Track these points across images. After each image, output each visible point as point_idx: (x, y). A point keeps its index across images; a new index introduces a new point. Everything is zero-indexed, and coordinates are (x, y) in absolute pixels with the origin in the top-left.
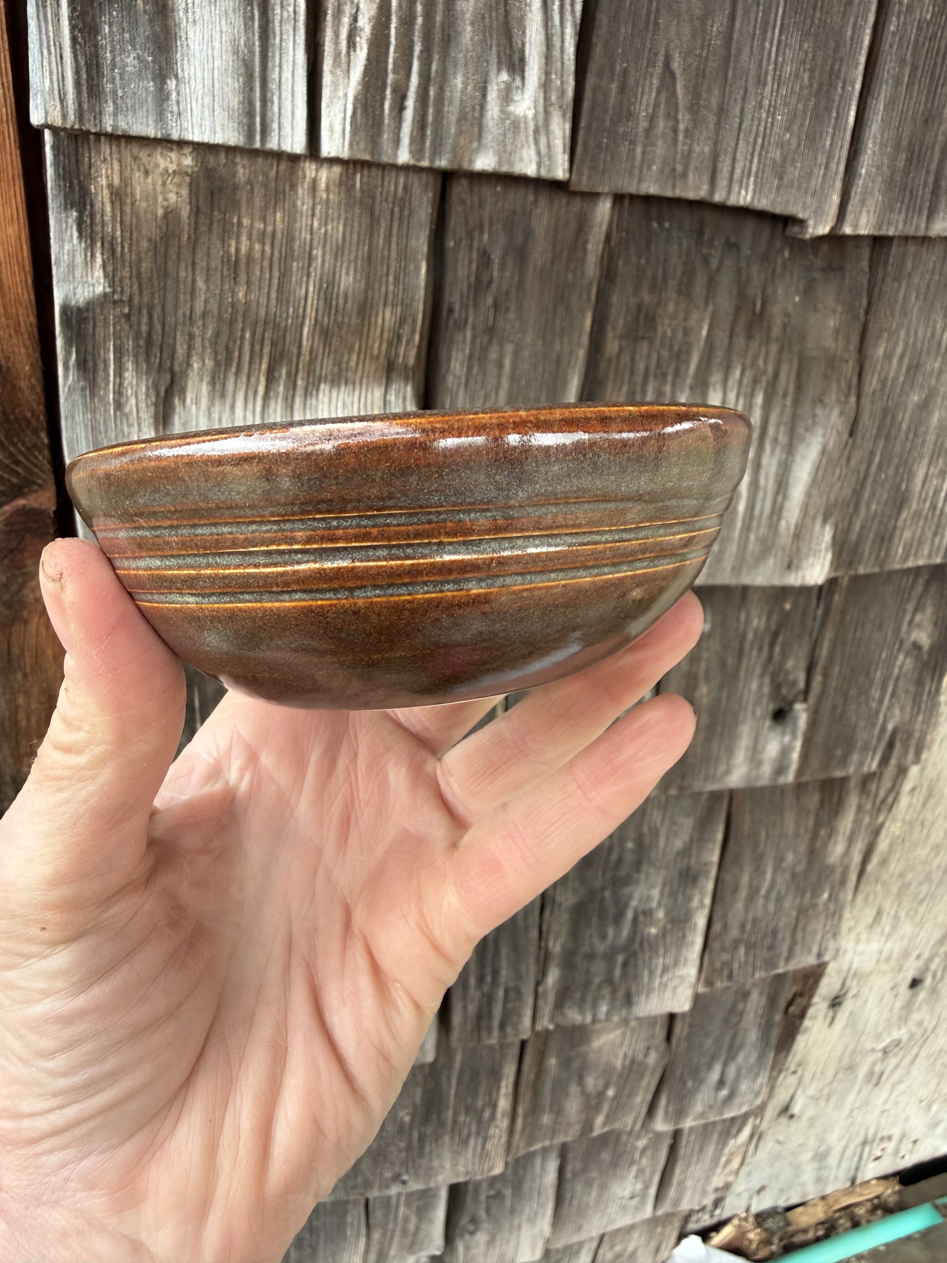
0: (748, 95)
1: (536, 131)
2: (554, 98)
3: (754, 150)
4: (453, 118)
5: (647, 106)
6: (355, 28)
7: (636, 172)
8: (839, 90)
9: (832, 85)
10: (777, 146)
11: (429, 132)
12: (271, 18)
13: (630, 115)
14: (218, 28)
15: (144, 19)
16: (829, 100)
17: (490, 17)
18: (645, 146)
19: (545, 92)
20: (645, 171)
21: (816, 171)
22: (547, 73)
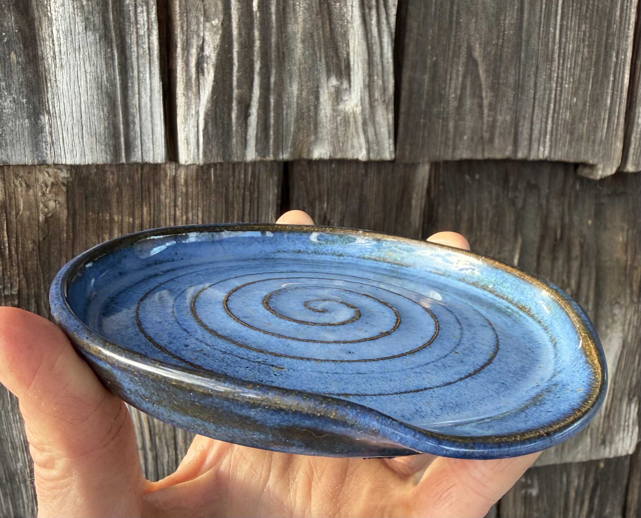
0: (539, 71)
1: (365, 123)
2: (377, 95)
3: (548, 113)
4: (292, 119)
5: (456, 89)
6: (203, 57)
7: (450, 143)
8: (614, 59)
9: (607, 55)
10: (567, 108)
11: (272, 133)
12: (128, 56)
13: (442, 98)
14: (83, 70)
15: (16, 69)
16: (606, 68)
17: (318, 34)
18: (456, 121)
19: (370, 91)
20: (457, 141)
21: (600, 125)
22: (370, 76)
